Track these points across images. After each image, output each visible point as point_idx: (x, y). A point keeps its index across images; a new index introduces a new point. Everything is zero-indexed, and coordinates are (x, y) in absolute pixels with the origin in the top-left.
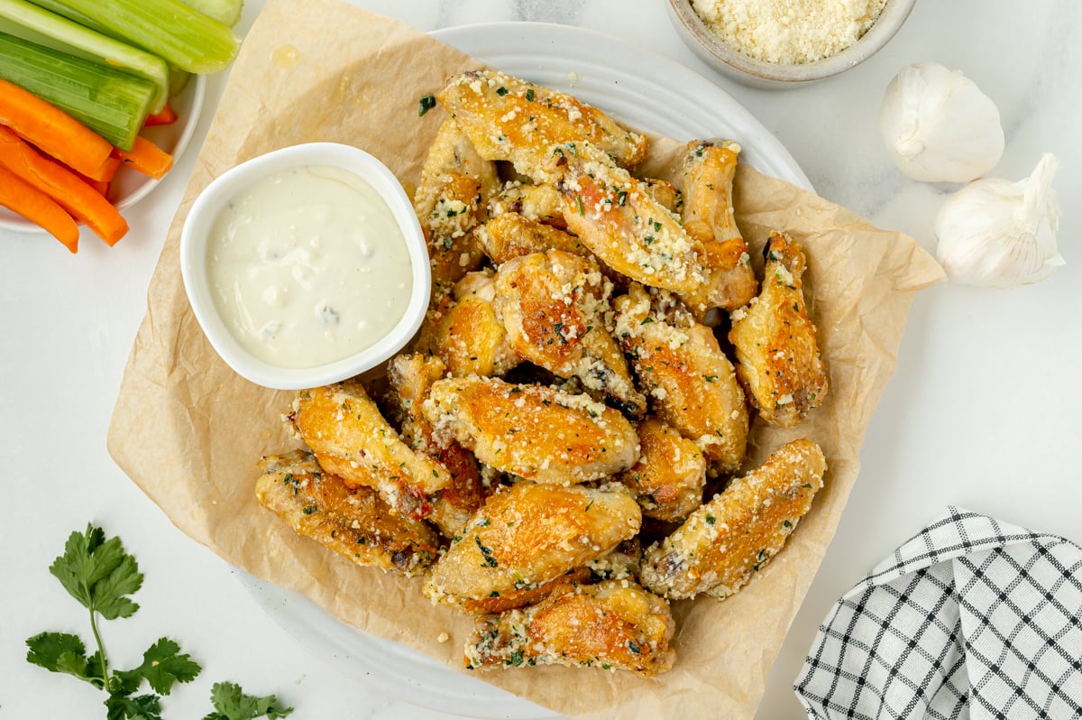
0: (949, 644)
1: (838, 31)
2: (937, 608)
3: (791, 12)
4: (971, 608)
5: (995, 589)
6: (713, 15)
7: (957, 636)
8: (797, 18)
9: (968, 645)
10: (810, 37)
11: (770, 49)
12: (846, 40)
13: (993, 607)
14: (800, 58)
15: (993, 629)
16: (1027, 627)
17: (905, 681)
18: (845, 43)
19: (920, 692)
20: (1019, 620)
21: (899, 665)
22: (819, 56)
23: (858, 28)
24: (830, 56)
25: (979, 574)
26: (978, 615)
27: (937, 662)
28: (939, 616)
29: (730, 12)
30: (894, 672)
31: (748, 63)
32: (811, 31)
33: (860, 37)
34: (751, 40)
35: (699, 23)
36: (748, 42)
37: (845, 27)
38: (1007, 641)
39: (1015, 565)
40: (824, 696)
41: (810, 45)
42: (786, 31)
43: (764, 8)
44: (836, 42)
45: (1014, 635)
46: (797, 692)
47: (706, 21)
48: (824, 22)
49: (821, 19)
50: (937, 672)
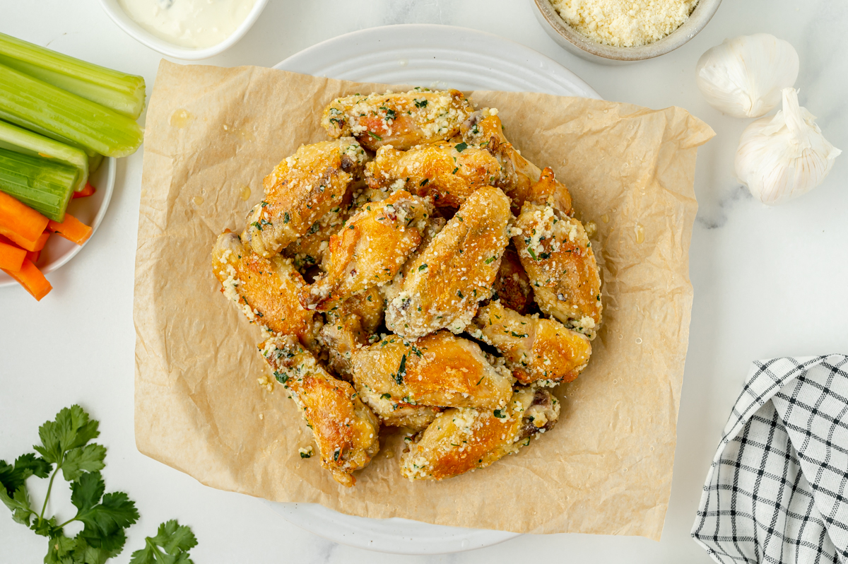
0: (786, 463)
1: (673, 13)
2: (770, 440)
3: (635, 6)
4: (795, 428)
5: (807, 407)
6: (576, 19)
7: (790, 454)
8: (640, 9)
9: (801, 455)
10: (653, 22)
11: (624, 36)
12: (680, 18)
13: (810, 421)
14: (648, 39)
15: (815, 437)
16: (838, 427)
17: (764, 501)
18: (679, 21)
19: (778, 506)
20: (831, 423)
21: (756, 491)
22: (662, 34)
23: (687, 8)
24: (670, 33)
25: (793, 401)
26: (802, 431)
27: (783, 479)
28: (773, 445)
29: (589, 14)
30: (755, 497)
31: (611, 51)
32: (653, 17)
33: (690, 14)
34: (609, 32)
35: (569, 28)
36: (607, 34)
37: (678, 8)
38: (827, 442)
39: (818, 386)
40: (713, 534)
41: (654, 28)
42: (634, 21)
43: (615, 7)
44: (673, 22)
45: (830, 436)
46: (695, 538)
47: (572, 25)
48: (661, 8)
49: (658, 7)
50: (786, 486)
